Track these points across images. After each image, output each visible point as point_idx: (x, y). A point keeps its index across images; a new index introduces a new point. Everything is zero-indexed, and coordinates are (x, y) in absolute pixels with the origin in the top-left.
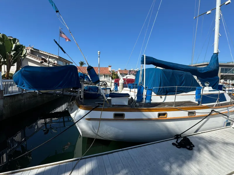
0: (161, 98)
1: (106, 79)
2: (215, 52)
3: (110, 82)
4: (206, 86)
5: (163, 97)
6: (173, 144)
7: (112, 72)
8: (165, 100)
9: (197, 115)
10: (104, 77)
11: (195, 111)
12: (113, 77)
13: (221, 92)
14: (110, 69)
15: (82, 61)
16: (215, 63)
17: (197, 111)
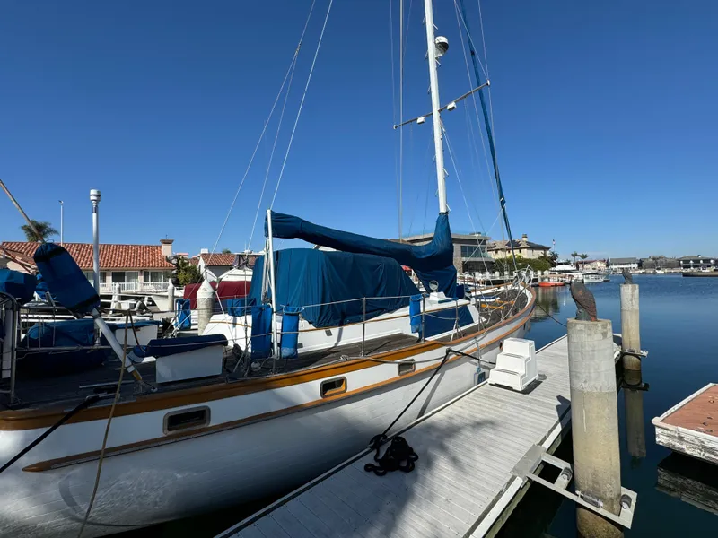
0: (329, 334)
1: (150, 287)
2: (443, 210)
3: (167, 297)
4: (432, 291)
5: (335, 331)
6: (369, 468)
7: (174, 261)
8: (339, 338)
9: (419, 367)
10: (146, 280)
11: (413, 360)
12: (181, 278)
13: (461, 302)
14: (167, 251)
15: (40, 221)
16: (445, 236)
17: (417, 358)
